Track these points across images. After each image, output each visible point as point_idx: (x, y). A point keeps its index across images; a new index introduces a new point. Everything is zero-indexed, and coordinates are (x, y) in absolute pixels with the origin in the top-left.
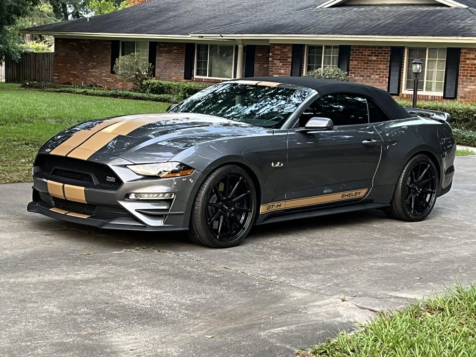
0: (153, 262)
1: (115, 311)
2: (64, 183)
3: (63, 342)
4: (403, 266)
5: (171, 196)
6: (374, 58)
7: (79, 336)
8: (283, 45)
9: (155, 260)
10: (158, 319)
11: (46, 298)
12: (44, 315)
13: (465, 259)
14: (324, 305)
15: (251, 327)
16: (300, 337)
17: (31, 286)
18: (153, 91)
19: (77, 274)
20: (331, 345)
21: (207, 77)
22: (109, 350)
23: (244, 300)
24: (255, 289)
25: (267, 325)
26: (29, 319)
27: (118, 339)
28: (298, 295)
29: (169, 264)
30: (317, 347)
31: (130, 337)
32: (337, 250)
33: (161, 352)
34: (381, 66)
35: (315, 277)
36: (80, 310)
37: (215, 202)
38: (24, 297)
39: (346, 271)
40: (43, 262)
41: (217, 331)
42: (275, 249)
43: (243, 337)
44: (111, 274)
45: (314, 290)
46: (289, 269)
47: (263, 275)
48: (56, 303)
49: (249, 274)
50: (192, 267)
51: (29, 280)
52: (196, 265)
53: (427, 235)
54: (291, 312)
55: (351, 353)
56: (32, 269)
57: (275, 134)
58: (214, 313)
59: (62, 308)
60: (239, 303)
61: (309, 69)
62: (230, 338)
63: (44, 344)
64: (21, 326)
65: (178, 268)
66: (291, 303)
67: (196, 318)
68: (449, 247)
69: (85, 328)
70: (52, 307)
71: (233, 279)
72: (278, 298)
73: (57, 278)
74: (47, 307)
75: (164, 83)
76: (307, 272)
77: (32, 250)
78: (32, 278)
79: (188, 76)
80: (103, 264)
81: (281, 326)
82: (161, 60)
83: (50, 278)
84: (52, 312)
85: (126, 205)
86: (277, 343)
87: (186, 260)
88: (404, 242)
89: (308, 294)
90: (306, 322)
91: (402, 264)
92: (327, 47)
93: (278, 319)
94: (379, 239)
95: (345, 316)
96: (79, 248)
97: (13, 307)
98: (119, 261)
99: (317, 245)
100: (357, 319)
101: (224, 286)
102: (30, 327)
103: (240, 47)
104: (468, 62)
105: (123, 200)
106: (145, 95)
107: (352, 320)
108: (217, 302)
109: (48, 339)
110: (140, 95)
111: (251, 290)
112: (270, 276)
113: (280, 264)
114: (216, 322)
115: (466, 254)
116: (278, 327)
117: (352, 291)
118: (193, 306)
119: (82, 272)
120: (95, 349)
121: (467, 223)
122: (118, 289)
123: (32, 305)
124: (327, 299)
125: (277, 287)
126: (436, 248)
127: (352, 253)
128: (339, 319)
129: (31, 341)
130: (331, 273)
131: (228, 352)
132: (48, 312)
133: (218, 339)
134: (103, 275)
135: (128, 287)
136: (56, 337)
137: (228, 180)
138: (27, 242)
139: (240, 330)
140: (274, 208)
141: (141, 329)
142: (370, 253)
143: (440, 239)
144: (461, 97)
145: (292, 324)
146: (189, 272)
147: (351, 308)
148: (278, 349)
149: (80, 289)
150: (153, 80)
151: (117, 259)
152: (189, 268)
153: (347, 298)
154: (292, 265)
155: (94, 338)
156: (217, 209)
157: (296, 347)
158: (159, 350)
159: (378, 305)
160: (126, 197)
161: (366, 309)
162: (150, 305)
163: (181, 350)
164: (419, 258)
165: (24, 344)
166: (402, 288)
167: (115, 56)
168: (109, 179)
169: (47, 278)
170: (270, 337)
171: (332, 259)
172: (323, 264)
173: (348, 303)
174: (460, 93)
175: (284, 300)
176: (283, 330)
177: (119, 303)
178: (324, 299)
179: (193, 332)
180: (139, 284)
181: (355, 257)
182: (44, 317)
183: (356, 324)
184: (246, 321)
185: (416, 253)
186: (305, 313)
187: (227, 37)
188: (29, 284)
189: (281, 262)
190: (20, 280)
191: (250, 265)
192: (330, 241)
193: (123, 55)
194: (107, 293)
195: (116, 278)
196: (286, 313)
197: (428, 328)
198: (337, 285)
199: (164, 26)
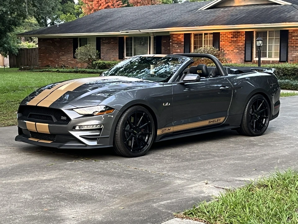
0: (91, 167)
1: (65, 196)
2: (36, 122)
3: (32, 215)
4: (246, 162)
5: (101, 126)
6: (235, 39)
7: (42, 211)
8: (178, 35)
9: (93, 166)
10: (91, 199)
11: (24, 191)
12: (22, 200)
13: (285, 156)
14: (194, 187)
15: (148, 201)
16: (178, 206)
17: (16, 184)
18: (100, 68)
19: (44, 176)
20: (196, 209)
22: (59, 219)
23: (145, 187)
24: (152, 180)
25: (158, 200)
26: (13, 203)
27: (66, 212)
28: (179, 182)
29: (101, 168)
30: (187, 211)
31: (73, 210)
32: (206, 155)
33: (91, 218)
34: (240, 44)
35: (190, 171)
36: (44, 196)
37: (129, 129)
38: (10, 191)
39: (210, 167)
40: (24, 171)
41: (126, 205)
42: (167, 156)
43: (142, 208)
44: (65, 175)
45: (189, 179)
46: (175, 167)
47: (159, 171)
48: (30, 193)
49: (149, 171)
50: (115, 169)
51: (14, 181)
52: (117, 168)
53: (263, 144)
54: (174, 192)
55: (207, 213)
56: (17, 175)
57: (164, 86)
58: (126, 194)
59: (33, 196)
60: (141, 188)
61: (195, 48)
62: (134, 208)
63: (21, 217)
64: (7, 207)
65: (106, 170)
66: (174, 187)
67: (115, 198)
68: (276, 150)
69: (46, 207)
70: (27, 196)
71: (140, 174)
72: (166, 184)
73: (31, 179)
74: (24, 196)
75: (106, 62)
76: (186, 168)
77: (18, 164)
78: (17, 180)
79: (121, 57)
80: (60, 170)
81: (167, 200)
82: (104, 48)
83: (27, 179)
84: (27, 199)
85: (73, 133)
86: (163, 210)
87: (111, 165)
88: (248, 148)
89: (185, 181)
90: (182, 197)
91: (246, 161)
92: (205, 34)
93: (165, 196)
94: (233, 147)
95: (206, 193)
96: (46, 161)
97: (3, 197)
98: (71, 168)
99: (194, 153)
100: (214, 194)
101: (133, 179)
102: (13, 208)
103: (152, 37)
104: (294, 38)
105: (72, 130)
106: (95, 70)
107: (211, 195)
108: (129, 188)
109: (23, 214)
110: (91, 70)
111: (150, 180)
112: (163, 172)
113: (170, 164)
114: (126, 200)
115: (286, 153)
116: (165, 201)
117: (212, 178)
118: (113, 191)
119: (47, 175)
120: (51, 218)
121: (289, 135)
122: (68, 183)
123: (15, 195)
124: (197, 183)
125: (166, 178)
126: (268, 151)
127: (215, 156)
128: (203, 195)
129: (12, 215)
130: (200, 169)
131: (132, 216)
132: (24, 199)
133: (127, 209)
134: (60, 176)
135: (74, 182)
136: (28, 212)
137: (136, 115)
138: (15, 159)
139: (141, 203)
140: (167, 131)
141: (80, 206)
142: (226, 156)
143: (271, 146)
144: (291, 61)
145: (173, 199)
146: (113, 172)
147: (211, 188)
148: (163, 213)
149: (45, 185)
150: (100, 61)
151: (69, 167)
152: (113, 170)
153: (209, 182)
154: (177, 165)
155: (51, 212)
156: (130, 133)
157: (174, 212)
158: (90, 217)
159: (228, 186)
160: (74, 128)
161: (220, 188)
162: (87, 192)
163: (103, 217)
164: (257, 157)
165: (8, 217)
166: (244, 175)
167: (75, 47)
168: (63, 118)
169: (25, 179)
170: (159, 206)
171: (202, 161)
172: (196, 163)
173: (209, 185)
174: (290, 58)
175: (170, 185)
176: (167, 202)
177: (68, 191)
178: (195, 184)
179: (112, 206)
180: (82, 180)
181: (217, 158)
182: (22, 201)
183: (213, 197)
184: (145, 198)
185: (255, 154)
186: (182, 192)
187: (142, 31)
188: (15, 183)
189: (170, 163)
190: (9, 181)
191: (151, 166)
192: (202, 150)
193: (80, 46)
194: (62, 186)
195: (68, 177)
196: (170, 192)
197: (256, 197)
198: (204, 175)
199: (104, 27)
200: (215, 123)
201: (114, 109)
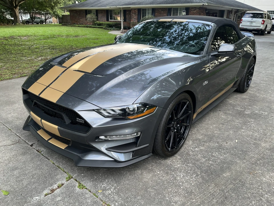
6: (163, 12)
8: (135, 9)
18: (98, 25)
21: (113, 20)
34: (165, 14)
61: (143, 16)
75: (101, 22)
79: (108, 20)
82: (100, 15)
92: (148, 9)
103: (122, 10)
104: (192, 12)
105: (94, 142)
106: (96, 26)
110: (94, 26)
150: (98, 22)
160: (97, 138)
167: (86, 14)
187: (118, 7)
199: (99, 5)
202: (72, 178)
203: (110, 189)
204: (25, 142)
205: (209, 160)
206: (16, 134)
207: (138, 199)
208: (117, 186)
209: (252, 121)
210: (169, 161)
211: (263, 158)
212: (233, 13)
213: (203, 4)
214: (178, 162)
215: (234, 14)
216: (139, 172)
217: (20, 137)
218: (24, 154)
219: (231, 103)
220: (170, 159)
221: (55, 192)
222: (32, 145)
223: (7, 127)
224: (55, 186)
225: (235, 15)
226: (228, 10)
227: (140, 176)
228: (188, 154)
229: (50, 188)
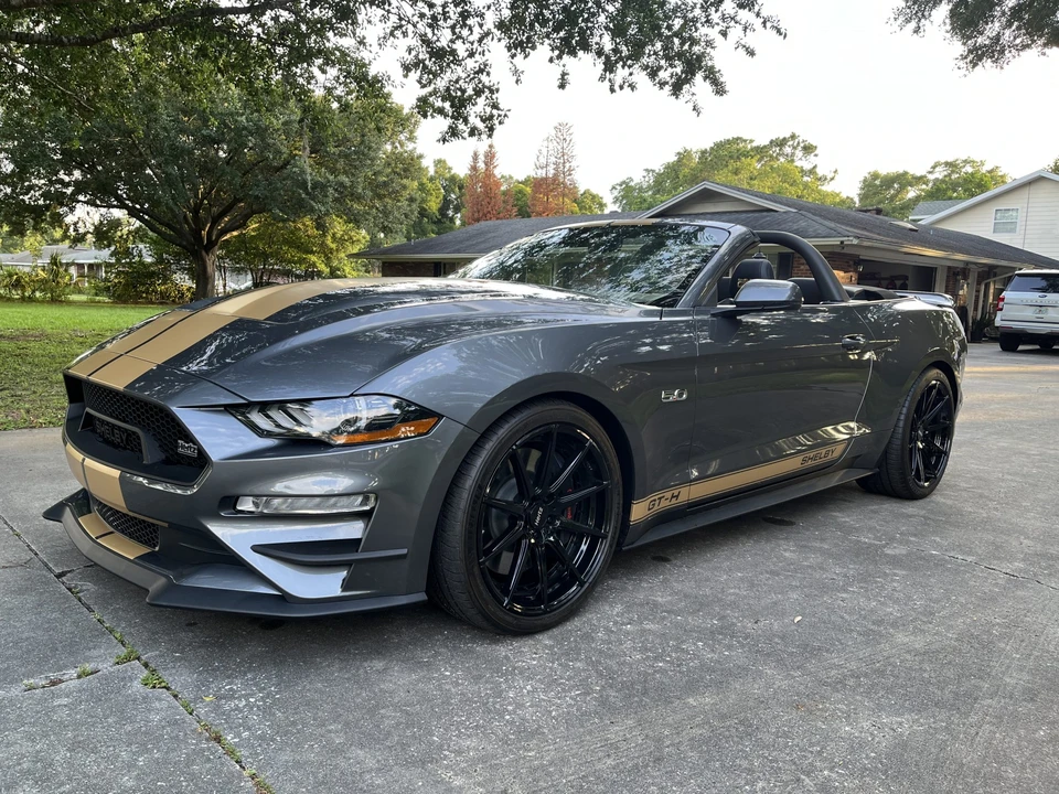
2: (87, 455)
5: (364, 503)
57: (664, 319)
140: (665, 504)
168: (183, 447)
200: (818, 462)
201: (440, 416)
202: (138, 659)
203: (247, 697)
204: (46, 565)
205: (656, 659)
206: (28, 546)
207: (330, 731)
208: (277, 693)
209: (895, 575)
210: (504, 650)
211: (881, 673)
212: (972, 278)
213: (842, 242)
214: (536, 653)
215: (979, 283)
216: (379, 664)
217: (36, 554)
218: (21, 591)
219: (846, 522)
220: (512, 645)
221: (63, 685)
222: (59, 576)
223: (12, 528)
224: (73, 673)
225: (983, 287)
226: (949, 268)
227: (374, 677)
228: (588, 637)
229: (52, 676)
